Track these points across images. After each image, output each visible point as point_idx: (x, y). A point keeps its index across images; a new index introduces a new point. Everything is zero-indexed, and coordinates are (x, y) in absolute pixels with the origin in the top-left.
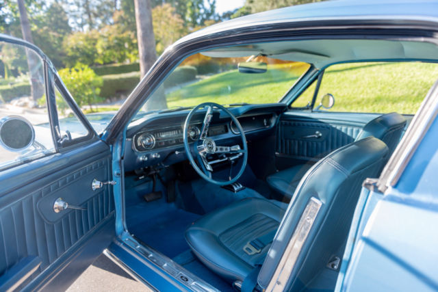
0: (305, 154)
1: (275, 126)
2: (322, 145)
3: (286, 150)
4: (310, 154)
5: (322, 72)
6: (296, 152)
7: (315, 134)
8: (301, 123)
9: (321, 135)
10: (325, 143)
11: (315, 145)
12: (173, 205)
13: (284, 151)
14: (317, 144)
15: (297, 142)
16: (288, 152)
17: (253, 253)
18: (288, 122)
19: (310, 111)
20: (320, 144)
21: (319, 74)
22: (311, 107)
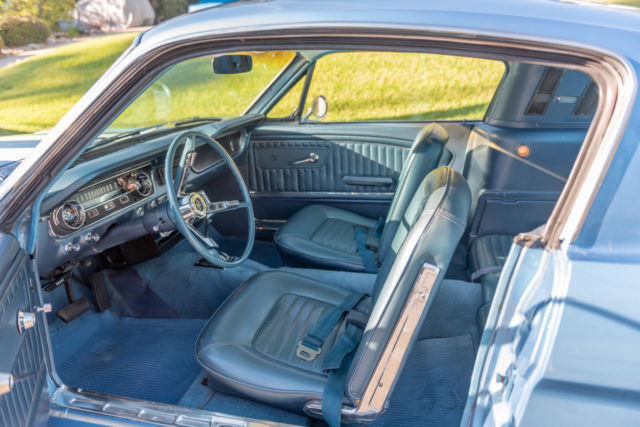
0: (297, 188)
1: (245, 152)
2: (320, 171)
3: (265, 186)
4: (304, 187)
5: (313, 63)
6: (283, 186)
7: (309, 157)
8: (285, 142)
9: (317, 157)
10: (324, 169)
11: (310, 173)
12: (107, 315)
13: (263, 188)
14: (313, 172)
15: (282, 171)
16: (269, 189)
17: (312, 358)
18: (264, 142)
19: (297, 123)
20: (317, 171)
21: (308, 67)
22: (296, 117)
